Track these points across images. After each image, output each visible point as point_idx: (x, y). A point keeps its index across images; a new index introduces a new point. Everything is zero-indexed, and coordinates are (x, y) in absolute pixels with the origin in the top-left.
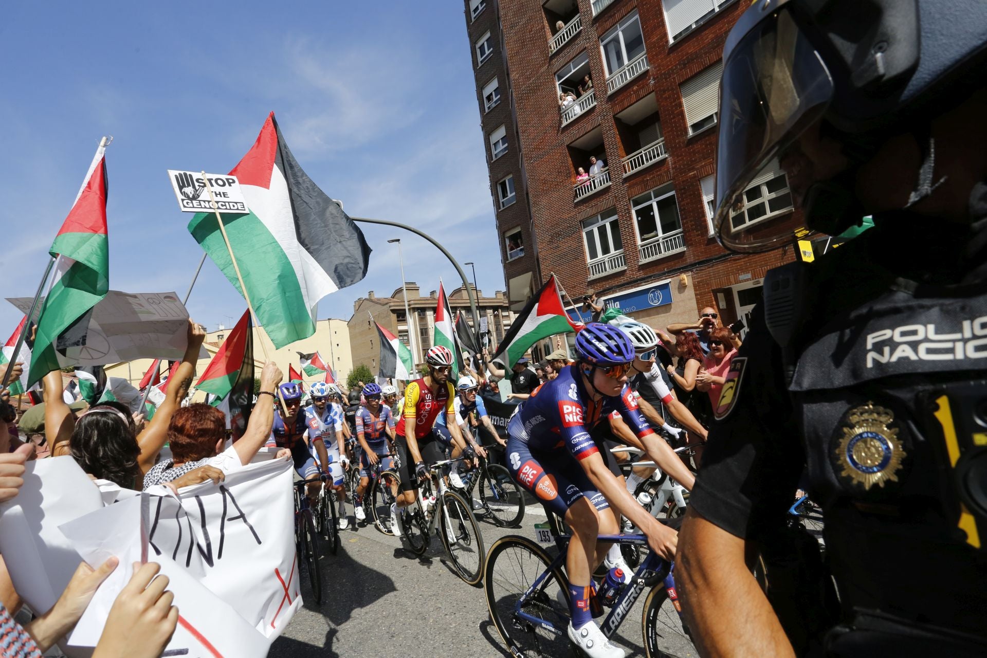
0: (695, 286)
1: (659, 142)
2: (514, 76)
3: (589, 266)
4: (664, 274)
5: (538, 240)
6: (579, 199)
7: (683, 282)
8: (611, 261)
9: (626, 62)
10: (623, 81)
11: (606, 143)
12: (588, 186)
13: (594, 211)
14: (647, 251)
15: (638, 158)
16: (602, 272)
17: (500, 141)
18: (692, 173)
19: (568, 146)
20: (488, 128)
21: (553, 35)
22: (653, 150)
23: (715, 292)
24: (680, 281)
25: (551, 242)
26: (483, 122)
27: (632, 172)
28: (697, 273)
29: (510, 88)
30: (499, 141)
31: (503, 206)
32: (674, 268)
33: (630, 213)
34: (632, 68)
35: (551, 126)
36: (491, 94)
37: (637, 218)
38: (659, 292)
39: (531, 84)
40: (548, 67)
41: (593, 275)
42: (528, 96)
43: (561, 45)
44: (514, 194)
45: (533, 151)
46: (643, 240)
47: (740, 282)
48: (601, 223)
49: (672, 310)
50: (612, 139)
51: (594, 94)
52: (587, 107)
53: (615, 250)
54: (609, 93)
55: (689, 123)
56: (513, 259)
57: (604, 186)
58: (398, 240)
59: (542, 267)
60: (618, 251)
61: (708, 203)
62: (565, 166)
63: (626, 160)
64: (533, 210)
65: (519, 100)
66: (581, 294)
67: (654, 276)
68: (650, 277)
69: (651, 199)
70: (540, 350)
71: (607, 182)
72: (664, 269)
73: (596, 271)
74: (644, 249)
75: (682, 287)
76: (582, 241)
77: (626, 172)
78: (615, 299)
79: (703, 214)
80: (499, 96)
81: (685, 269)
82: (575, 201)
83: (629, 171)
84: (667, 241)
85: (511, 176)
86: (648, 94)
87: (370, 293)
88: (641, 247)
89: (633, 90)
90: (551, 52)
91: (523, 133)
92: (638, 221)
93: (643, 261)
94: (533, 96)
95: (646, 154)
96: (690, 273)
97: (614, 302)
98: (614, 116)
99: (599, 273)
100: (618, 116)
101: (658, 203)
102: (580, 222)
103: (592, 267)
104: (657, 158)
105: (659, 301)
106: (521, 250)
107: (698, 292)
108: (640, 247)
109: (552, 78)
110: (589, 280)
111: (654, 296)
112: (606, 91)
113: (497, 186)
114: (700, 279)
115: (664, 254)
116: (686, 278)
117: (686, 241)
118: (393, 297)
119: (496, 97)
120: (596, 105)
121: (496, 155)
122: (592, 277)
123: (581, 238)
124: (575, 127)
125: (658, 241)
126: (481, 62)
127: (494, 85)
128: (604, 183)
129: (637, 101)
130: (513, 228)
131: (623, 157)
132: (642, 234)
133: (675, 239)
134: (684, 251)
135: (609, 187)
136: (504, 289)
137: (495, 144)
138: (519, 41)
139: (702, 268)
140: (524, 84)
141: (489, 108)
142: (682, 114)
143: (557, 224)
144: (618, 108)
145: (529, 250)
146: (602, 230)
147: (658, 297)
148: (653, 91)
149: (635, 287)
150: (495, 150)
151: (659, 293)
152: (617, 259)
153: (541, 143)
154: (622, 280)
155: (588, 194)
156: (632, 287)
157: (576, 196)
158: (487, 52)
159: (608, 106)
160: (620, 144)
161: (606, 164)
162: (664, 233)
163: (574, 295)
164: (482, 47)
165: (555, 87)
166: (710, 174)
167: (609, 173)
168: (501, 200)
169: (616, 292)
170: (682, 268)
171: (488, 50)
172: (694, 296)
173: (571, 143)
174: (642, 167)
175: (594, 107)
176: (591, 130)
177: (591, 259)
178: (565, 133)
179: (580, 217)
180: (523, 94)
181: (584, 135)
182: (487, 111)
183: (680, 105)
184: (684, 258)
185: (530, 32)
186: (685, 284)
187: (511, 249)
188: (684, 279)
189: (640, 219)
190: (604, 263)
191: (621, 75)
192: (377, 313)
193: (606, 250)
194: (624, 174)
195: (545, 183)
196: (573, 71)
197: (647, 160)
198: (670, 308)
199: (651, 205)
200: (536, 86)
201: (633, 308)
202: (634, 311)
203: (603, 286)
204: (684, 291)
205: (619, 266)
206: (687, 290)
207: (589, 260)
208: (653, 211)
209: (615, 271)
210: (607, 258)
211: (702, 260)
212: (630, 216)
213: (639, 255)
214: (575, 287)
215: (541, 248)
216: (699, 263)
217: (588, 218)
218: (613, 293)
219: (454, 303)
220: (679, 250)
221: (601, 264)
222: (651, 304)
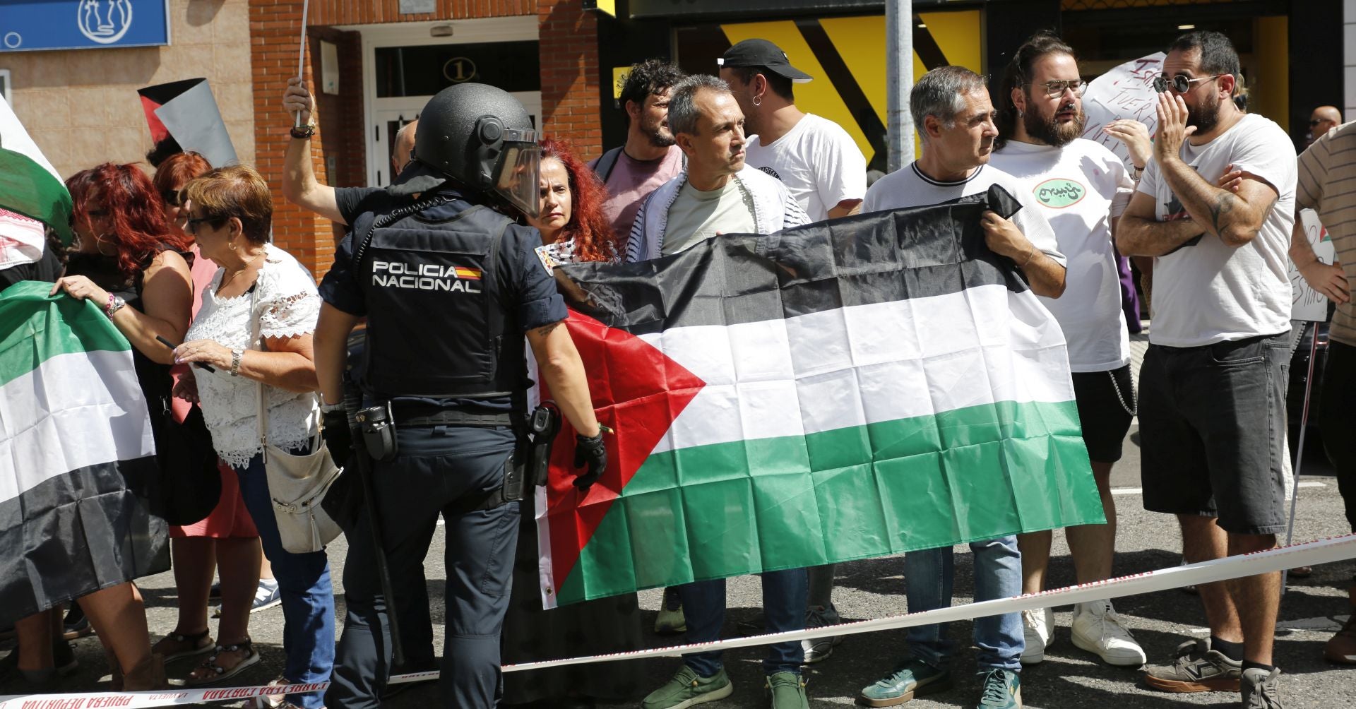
23: (316, 36)
47: (401, 18)
49: (161, 67)
105: (118, 28)
107: (261, 26)
111: (103, 11)
147: (116, 16)
151: (123, 8)
172: (246, 35)
198: (156, 62)
201: (13, 40)
202: (14, 48)
204: (214, 14)
206: (224, 13)
222: (90, 35)
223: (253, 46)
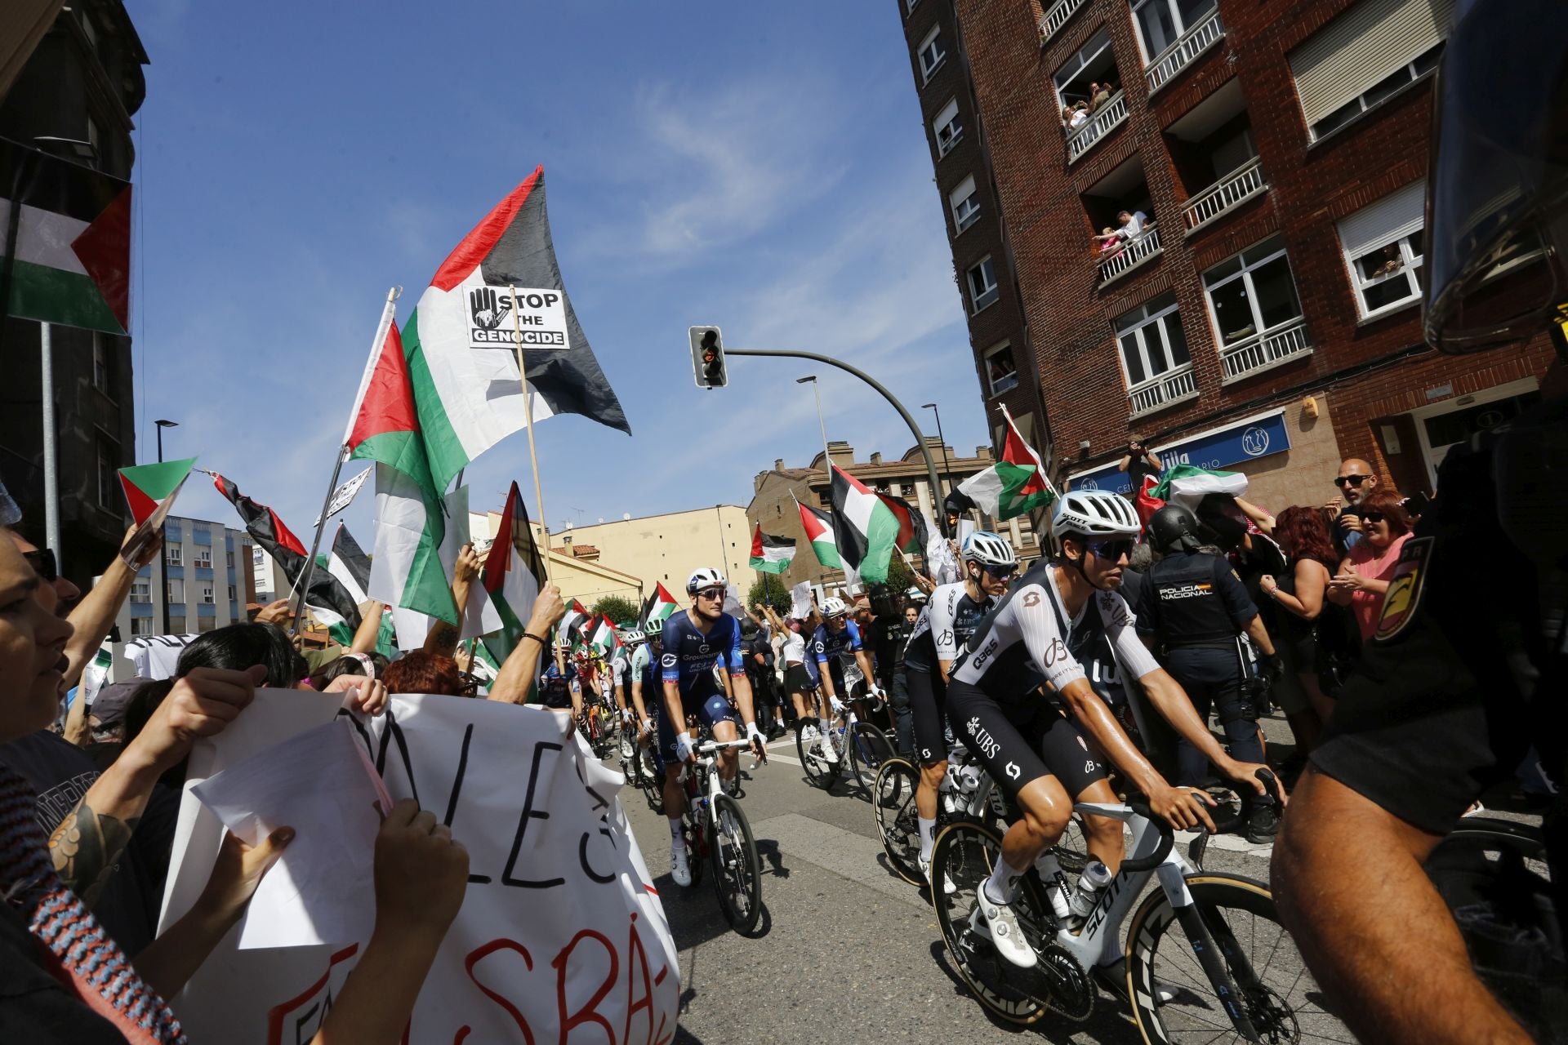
0: (1333, 416)
1: (1251, 168)
2: (982, 91)
3: (1131, 395)
4: (1271, 398)
5: (1039, 359)
6: (1107, 282)
7: (1310, 410)
8: (1170, 383)
9: (1180, 31)
10: (1175, 67)
11: (1150, 180)
12: (1120, 259)
13: (1134, 301)
14: (1238, 360)
15: (1211, 199)
16: (1155, 403)
17: (968, 202)
18: (1319, 212)
19: (1083, 196)
20: (946, 184)
21: (1045, 9)
22: (1240, 181)
23: (1376, 425)
24: (1304, 409)
25: (1061, 360)
26: (936, 173)
27: (1201, 225)
28: (1339, 393)
29: (977, 112)
30: (965, 202)
31: (979, 308)
32: (1289, 387)
33: (1200, 297)
34: (1193, 40)
35: (1050, 166)
36: (948, 126)
37: (1215, 303)
38: (1262, 431)
39: (1012, 99)
40: (1039, 66)
41: (1139, 409)
42: (1008, 121)
43: (1060, 24)
44: (995, 286)
45: (1021, 212)
46: (1227, 342)
47: (1429, 402)
48: (1148, 320)
49: (1290, 462)
50: (1161, 169)
51: (1124, 100)
52: (1112, 123)
53: (1176, 365)
54: (1152, 92)
55: (1309, 121)
56: (1000, 393)
57: (1149, 256)
58: (813, 378)
59: (1048, 403)
60: (1181, 366)
61: (1355, 262)
62: (1079, 230)
63: (1189, 207)
64: (1028, 309)
65: (994, 130)
66: (1118, 444)
67: (1253, 404)
68: (1245, 406)
69: (1240, 268)
70: (1054, 540)
71: (1156, 247)
72: (1272, 390)
73: (1143, 404)
74: (1230, 359)
75: (1308, 420)
76: (1117, 354)
77: (1190, 227)
78: (1180, 450)
79: (1346, 284)
80: (961, 128)
81: (1312, 388)
82: (1100, 287)
83: (1196, 223)
84: (1274, 341)
85: (988, 257)
86: (1224, 83)
87: (778, 462)
88: (1225, 354)
89: (1196, 81)
90: (1044, 39)
91: (1003, 183)
92: (1218, 311)
93: (1230, 379)
94: (1016, 119)
95: (1226, 191)
96: (1323, 394)
97: (1179, 456)
98: (1163, 133)
99: (1149, 405)
100: (1170, 130)
101: (1253, 274)
102: (1111, 321)
103: (1136, 397)
104: (1248, 194)
105: (1263, 447)
106: (1013, 377)
107: (1341, 427)
108: (1222, 355)
109: (1049, 85)
110: (1131, 419)
111: (1254, 440)
112: (1146, 90)
113: (966, 278)
114: (1343, 404)
115: (1270, 363)
116: (1315, 403)
117: (1311, 336)
118: (813, 466)
119: (955, 130)
120: (1128, 118)
121: (962, 226)
122: (1136, 414)
123: (1114, 350)
124: (1094, 162)
125: (1258, 341)
126: (929, 77)
127: (952, 110)
128: (1150, 251)
129: (1205, 98)
130: (998, 341)
131: (1183, 201)
132: (1224, 332)
133: (1289, 335)
134: (1310, 355)
135: (1160, 257)
136: (989, 444)
137: (960, 208)
138: (987, 31)
139: (1347, 383)
140: (1000, 102)
141: (945, 150)
142: (1295, 107)
143: (1069, 329)
144: (1169, 117)
145: (1026, 376)
146: (1151, 333)
147: (1261, 441)
148: (1235, 75)
149: (1217, 426)
150: (960, 218)
151: (1265, 435)
152: (1181, 379)
153: (1035, 195)
154: (1192, 415)
155: (1122, 273)
156: (1210, 427)
157: (1100, 279)
158: (937, 60)
159: (1152, 115)
160: (1177, 179)
161: (1150, 217)
162: (1267, 326)
163: (1105, 446)
164: (928, 51)
165: (1054, 99)
166: (1356, 210)
167: (1158, 232)
168: (975, 299)
169: (1181, 436)
170: (1307, 386)
171: (938, 55)
172: (1332, 434)
173: (1087, 189)
174: (1220, 213)
175: (1127, 120)
176: (1122, 162)
177: (1133, 383)
178: (1077, 175)
179: (1110, 314)
180: (1000, 118)
181: (1110, 172)
182: (942, 154)
183: (1291, 91)
184: (1309, 368)
185: (1004, 14)
186: (1314, 413)
187: (995, 378)
188: (1312, 406)
189: (1219, 305)
190: (1158, 388)
191: (1173, 58)
193: (1159, 365)
194: (1186, 230)
195: (1045, 263)
196: (1084, 66)
197: (1229, 200)
198: (1286, 459)
199: (1241, 280)
200: (1021, 102)
203: (1156, 429)
204: (1312, 427)
205: (1185, 392)
206: (1317, 425)
207: (1129, 386)
208: (1245, 290)
209: (1178, 400)
210: (1162, 379)
211: (1347, 367)
212: (1202, 302)
213: (1222, 372)
214: (1107, 433)
215: (1044, 373)
216: (1341, 374)
217: (1124, 314)
218: (1176, 439)
219: (909, 471)
220: (1299, 353)
221: (1152, 390)
222: (1250, 453)
223: (1337, 439)
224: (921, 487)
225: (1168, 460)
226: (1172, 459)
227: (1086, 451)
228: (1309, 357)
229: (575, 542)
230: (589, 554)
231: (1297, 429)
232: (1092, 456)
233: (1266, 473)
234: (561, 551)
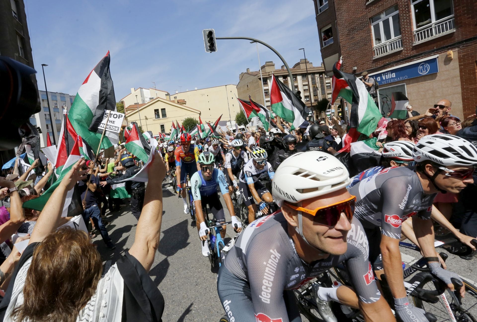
0: (460, 59)
3: (375, 49)
4: (433, 51)
5: (340, 34)
6: (369, 2)
7: (450, 56)
8: (391, 45)
13: (381, 10)
14: (420, 34)
16: (384, 52)
24: (447, 55)
25: (348, 35)
28: (464, 49)
32: (442, 46)
33: (409, 7)
37: (415, 10)
38: (427, 64)
41: (377, 55)
44: (327, 2)
46: (418, 27)
48: (386, 18)
49: (437, 77)
53: (395, 37)
56: (326, 46)
60: (397, 37)
64: (337, 13)
66: (368, 68)
67: (425, 53)
68: (421, 54)
72: (434, 48)
73: (379, 52)
74: (418, 34)
75: (448, 60)
76: (371, 32)
78: (392, 71)
81: (451, 47)
82: (367, 4)
84: (439, 26)
87: (248, 69)
88: (416, 32)
92: (416, 13)
93: (417, 43)
96: (457, 49)
97: (391, 74)
102: (370, 18)
103: (377, 50)
106: (331, 40)
107: (462, 63)
108: (415, 32)
110: (374, 59)
111: (423, 68)
114: (465, 53)
115: (435, 36)
116: (453, 53)
117: (455, 24)
122: (376, 57)
123: (370, 30)
125: (431, 26)
130: (327, 25)
132: (418, 22)
133: (446, 24)
134: (454, 32)
139: (468, 45)
143: (353, 22)
145: (336, 40)
146: (386, 23)
147: (426, 68)
149: (408, 62)
151: (428, 66)
152: (396, 42)
154: (399, 58)
156: (406, 62)
162: (437, 19)
168: (319, 8)
169: (393, 66)
170: (450, 46)
172: (458, 66)
179: (370, 15)
184: (452, 38)
186: (451, 58)
187: (325, 40)
188: (451, 54)
189: (417, 11)
190: (386, 46)
192: (252, 81)
193: (388, 36)
201: (406, 77)
202: (406, 79)
203: (384, 63)
204: (449, 63)
205: (397, 48)
206: (452, 63)
207: (375, 44)
208: (429, 4)
209: (394, 51)
210: (388, 43)
211: (469, 38)
212: (409, 10)
213: (414, 39)
214: (364, 64)
215: (341, 40)
216: (466, 41)
217: (376, 15)
218: (391, 67)
219: (295, 72)
220: (449, 32)
221: (383, 47)
222: (421, 73)
223: (460, 68)
224: (299, 78)
225: (387, 75)
226: (389, 75)
227: (355, 71)
228: (453, 34)
229: (178, 99)
230: (182, 102)
231: (443, 64)
232: (357, 73)
233: (426, 82)
234: (173, 101)
